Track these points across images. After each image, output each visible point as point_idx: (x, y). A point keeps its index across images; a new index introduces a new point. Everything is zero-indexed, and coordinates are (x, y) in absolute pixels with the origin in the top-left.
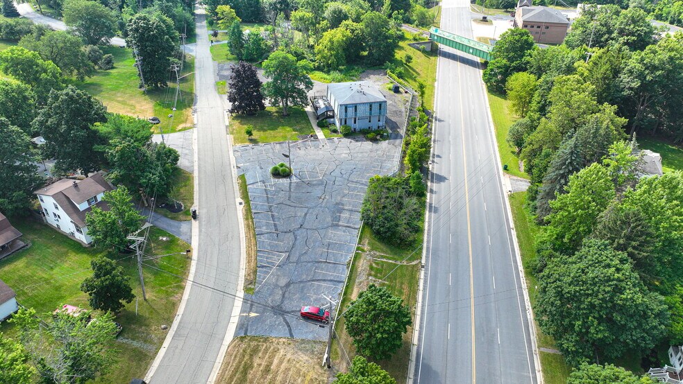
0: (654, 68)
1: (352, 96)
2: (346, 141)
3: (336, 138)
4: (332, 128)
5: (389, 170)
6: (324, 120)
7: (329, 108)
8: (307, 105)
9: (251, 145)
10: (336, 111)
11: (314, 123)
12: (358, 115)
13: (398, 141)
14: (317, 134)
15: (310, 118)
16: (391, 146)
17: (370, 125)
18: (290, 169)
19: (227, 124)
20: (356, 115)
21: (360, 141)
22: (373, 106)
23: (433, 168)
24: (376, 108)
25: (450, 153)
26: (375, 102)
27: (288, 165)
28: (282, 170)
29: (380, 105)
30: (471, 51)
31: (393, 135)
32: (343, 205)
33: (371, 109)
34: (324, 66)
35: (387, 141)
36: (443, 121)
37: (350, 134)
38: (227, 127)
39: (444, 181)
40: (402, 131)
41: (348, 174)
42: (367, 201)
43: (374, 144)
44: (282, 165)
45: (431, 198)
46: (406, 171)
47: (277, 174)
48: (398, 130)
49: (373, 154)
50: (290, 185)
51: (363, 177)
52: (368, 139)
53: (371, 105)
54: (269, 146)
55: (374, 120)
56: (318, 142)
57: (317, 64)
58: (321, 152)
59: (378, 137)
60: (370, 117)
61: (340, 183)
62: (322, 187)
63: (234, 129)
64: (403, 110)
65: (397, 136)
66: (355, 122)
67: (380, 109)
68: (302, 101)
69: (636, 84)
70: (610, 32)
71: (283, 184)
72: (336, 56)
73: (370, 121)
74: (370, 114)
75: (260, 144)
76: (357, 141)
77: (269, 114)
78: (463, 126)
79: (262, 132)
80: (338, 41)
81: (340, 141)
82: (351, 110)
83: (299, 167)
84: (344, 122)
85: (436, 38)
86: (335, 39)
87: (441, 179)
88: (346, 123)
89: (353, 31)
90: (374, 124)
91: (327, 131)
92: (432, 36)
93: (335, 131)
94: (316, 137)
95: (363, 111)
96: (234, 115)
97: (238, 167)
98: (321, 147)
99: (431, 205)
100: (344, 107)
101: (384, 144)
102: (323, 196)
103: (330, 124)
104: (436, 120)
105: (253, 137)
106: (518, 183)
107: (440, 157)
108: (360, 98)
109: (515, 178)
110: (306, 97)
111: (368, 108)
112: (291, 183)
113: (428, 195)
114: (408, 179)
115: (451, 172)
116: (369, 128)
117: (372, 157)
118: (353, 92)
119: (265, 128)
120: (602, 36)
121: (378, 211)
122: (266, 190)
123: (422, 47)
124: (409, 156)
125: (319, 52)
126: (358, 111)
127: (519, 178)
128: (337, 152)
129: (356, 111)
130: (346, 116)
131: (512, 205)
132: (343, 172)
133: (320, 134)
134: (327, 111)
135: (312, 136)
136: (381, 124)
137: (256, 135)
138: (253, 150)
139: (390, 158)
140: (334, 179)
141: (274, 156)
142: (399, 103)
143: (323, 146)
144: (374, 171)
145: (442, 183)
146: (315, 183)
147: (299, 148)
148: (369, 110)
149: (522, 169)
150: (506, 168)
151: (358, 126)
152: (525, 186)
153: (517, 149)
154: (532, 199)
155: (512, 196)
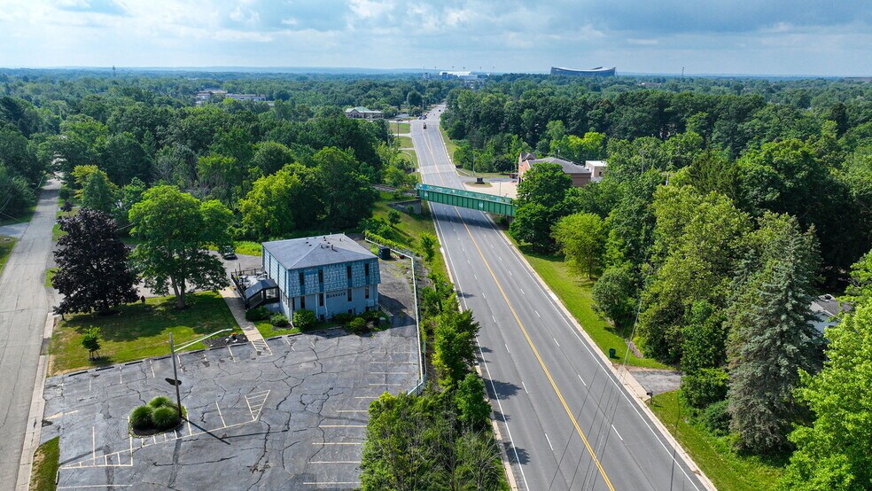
1: (312, 255)
2: (307, 338)
3: (285, 337)
4: (276, 318)
5: (405, 382)
6: (259, 307)
7: (267, 284)
8: (225, 284)
9: (92, 370)
10: (282, 287)
11: (238, 315)
12: (326, 288)
13: (409, 329)
14: (246, 333)
15: (231, 308)
16: (396, 339)
17: (350, 305)
18: (179, 409)
19: (48, 334)
20: (322, 288)
21: (335, 337)
22: (354, 269)
23: (484, 371)
24: (358, 272)
25: (504, 343)
26: (356, 262)
27: (175, 402)
28: (157, 414)
29: (367, 267)
30: (481, 205)
31: (397, 320)
32: (313, 478)
33: (349, 276)
34: (257, 232)
35: (388, 331)
36: (472, 296)
37: (312, 325)
38: (45, 341)
39: (514, 393)
40: (413, 312)
41: (317, 402)
42: (372, 458)
43: (364, 339)
44: (159, 403)
45: (503, 431)
46: (440, 381)
47: (144, 424)
48: (405, 311)
49: (365, 357)
50: (177, 447)
51: (352, 405)
52: (350, 331)
53: (349, 266)
54: (136, 368)
55: (358, 295)
56: (247, 348)
57: (244, 231)
58: (254, 365)
59: (370, 325)
60: (349, 291)
61: (302, 426)
62: (257, 442)
63: (60, 344)
64: (404, 280)
65: (405, 321)
66: (322, 304)
67: (367, 273)
68: (213, 279)
71: (158, 447)
72: (277, 213)
73: (350, 299)
74: (350, 284)
75: (116, 365)
76: (329, 337)
77: (146, 310)
78: (507, 301)
79: (124, 343)
80: (278, 190)
81: (294, 341)
82: (311, 280)
83: (204, 401)
84: (300, 304)
85: (426, 195)
86: (273, 187)
87: (507, 390)
88: (303, 305)
89: (302, 176)
90: (359, 303)
91: (267, 326)
92: (421, 193)
93: (284, 324)
94: (243, 340)
95: (334, 280)
96: (69, 316)
97: (46, 423)
98: (254, 355)
99: (507, 444)
100: (297, 275)
101: (384, 337)
102: (262, 463)
103: (272, 314)
104: (460, 295)
105: (101, 353)
106: (649, 377)
107: (490, 351)
108: (327, 257)
109: (639, 370)
110: (223, 272)
111: (344, 271)
112: (179, 441)
113: (495, 424)
114: (448, 398)
115: (520, 373)
116: (350, 311)
117: (363, 363)
118: (312, 248)
119: (133, 334)
121: (409, 479)
122: (108, 470)
123: (408, 207)
124: (443, 347)
125: (248, 209)
126: (325, 281)
127: (645, 369)
128: (288, 361)
129: (321, 280)
130: (303, 291)
131: (663, 421)
132: (306, 399)
133: (253, 334)
134: (264, 290)
135: (234, 338)
136: (371, 302)
137: (107, 348)
138: (97, 380)
139: (401, 359)
140: (285, 418)
141: (144, 386)
142: (395, 273)
143: (259, 353)
144: (375, 388)
145: (512, 397)
146: (240, 433)
147: (205, 363)
148: (345, 277)
149: (640, 353)
150: (612, 355)
151: (328, 309)
152: (669, 381)
153: (611, 323)
154: (701, 404)
155: (653, 404)
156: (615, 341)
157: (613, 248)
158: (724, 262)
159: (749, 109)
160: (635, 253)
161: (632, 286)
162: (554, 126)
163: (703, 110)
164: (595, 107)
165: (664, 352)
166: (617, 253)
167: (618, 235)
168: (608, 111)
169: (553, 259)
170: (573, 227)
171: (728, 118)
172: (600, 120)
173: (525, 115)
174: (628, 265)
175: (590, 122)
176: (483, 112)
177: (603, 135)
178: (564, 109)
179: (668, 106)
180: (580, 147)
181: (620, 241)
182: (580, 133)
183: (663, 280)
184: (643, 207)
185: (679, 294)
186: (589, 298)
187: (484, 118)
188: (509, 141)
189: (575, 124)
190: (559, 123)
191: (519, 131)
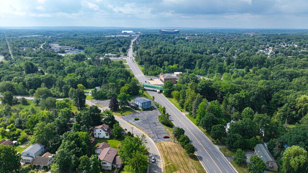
0: (203, 86)
2: (145, 112)
9: (123, 116)
16: (156, 111)
17: (148, 107)
24: (149, 103)
37: (144, 110)
40: (156, 108)
43: (152, 111)
47: (136, 120)
52: (149, 110)
55: (149, 106)
63: (115, 114)
69: (201, 89)
70: (189, 79)
71: (139, 121)
76: (147, 111)
82: (144, 104)
83: (139, 118)
84: (142, 107)
89: (129, 86)
90: (149, 107)
91: (138, 110)
93: (140, 110)
94: (136, 112)
95: (146, 104)
97: (125, 120)
99: (171, 120)
101: (154, 111)
106: (186, 113)
113: (169, 118)
115: (171, 114)
120: (187, 80)
122: (136, 123)
123: (142, 89)
128: (145, 114)
134: (136, 106)
136: (151, 107)
138: (125, 117)
139: (157, 113)
146: (146, 120)
147: (136, 115)
149: (185, 111)
150: (181, 111)
151: (145, 108)
152: (188, 113)
153: (181, 107)
154: (191, 115)
155: (186, 116)
156: (181, 109)
157: (181, 97)
158: (193, 99)
159: (209, 59)
160: (184, 98)
161: (183, 102)
162: (166, 63)
163: (200, 59)
164: (175, 57)
165: (187, 110)
166: (181, 98)
167: (182, 95)
168: (179, 58)
169: (171, 98)
170: (175, 93)
171: (205, 61)
172: (177, 60)
173: (158, 59)
174: (183, 99)
175: (174, 61)
176: (147, 58)
177: (177, 65)
178: (168, 58)
179: (192, 57)
180: (172, 68)
181: (182, 96)
182: (172, 65)
183: (187, 101)
184: (185, 91)
185: (189, 103)
186: (178, 104)
187: (148, 60)
188: (155, 67)
189: (170, 61)
190: (167, 62)
191: (157, 64)
